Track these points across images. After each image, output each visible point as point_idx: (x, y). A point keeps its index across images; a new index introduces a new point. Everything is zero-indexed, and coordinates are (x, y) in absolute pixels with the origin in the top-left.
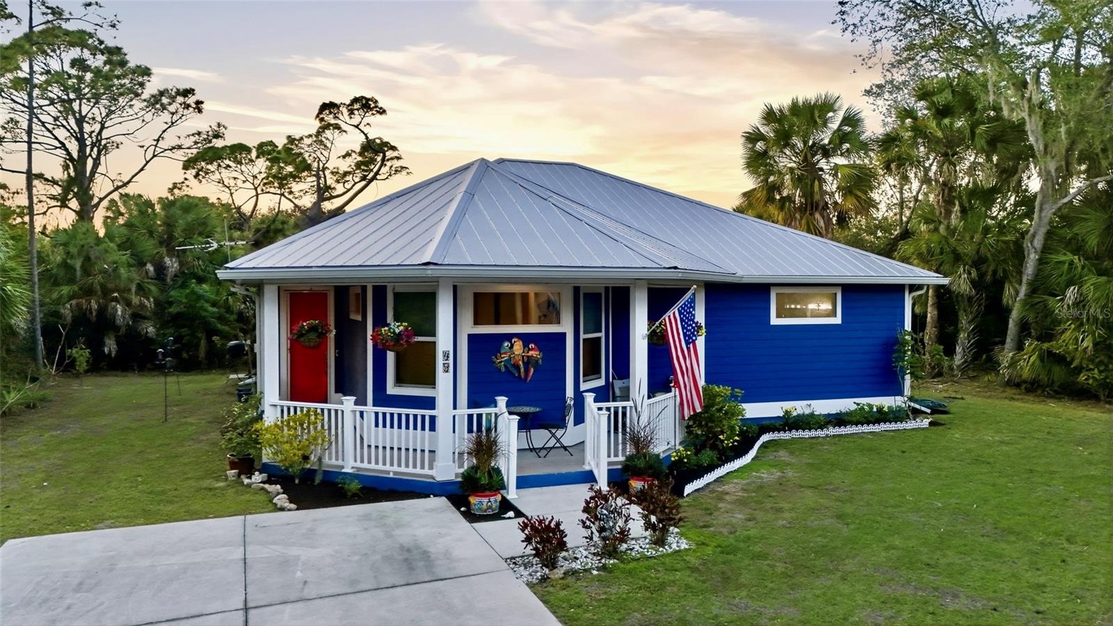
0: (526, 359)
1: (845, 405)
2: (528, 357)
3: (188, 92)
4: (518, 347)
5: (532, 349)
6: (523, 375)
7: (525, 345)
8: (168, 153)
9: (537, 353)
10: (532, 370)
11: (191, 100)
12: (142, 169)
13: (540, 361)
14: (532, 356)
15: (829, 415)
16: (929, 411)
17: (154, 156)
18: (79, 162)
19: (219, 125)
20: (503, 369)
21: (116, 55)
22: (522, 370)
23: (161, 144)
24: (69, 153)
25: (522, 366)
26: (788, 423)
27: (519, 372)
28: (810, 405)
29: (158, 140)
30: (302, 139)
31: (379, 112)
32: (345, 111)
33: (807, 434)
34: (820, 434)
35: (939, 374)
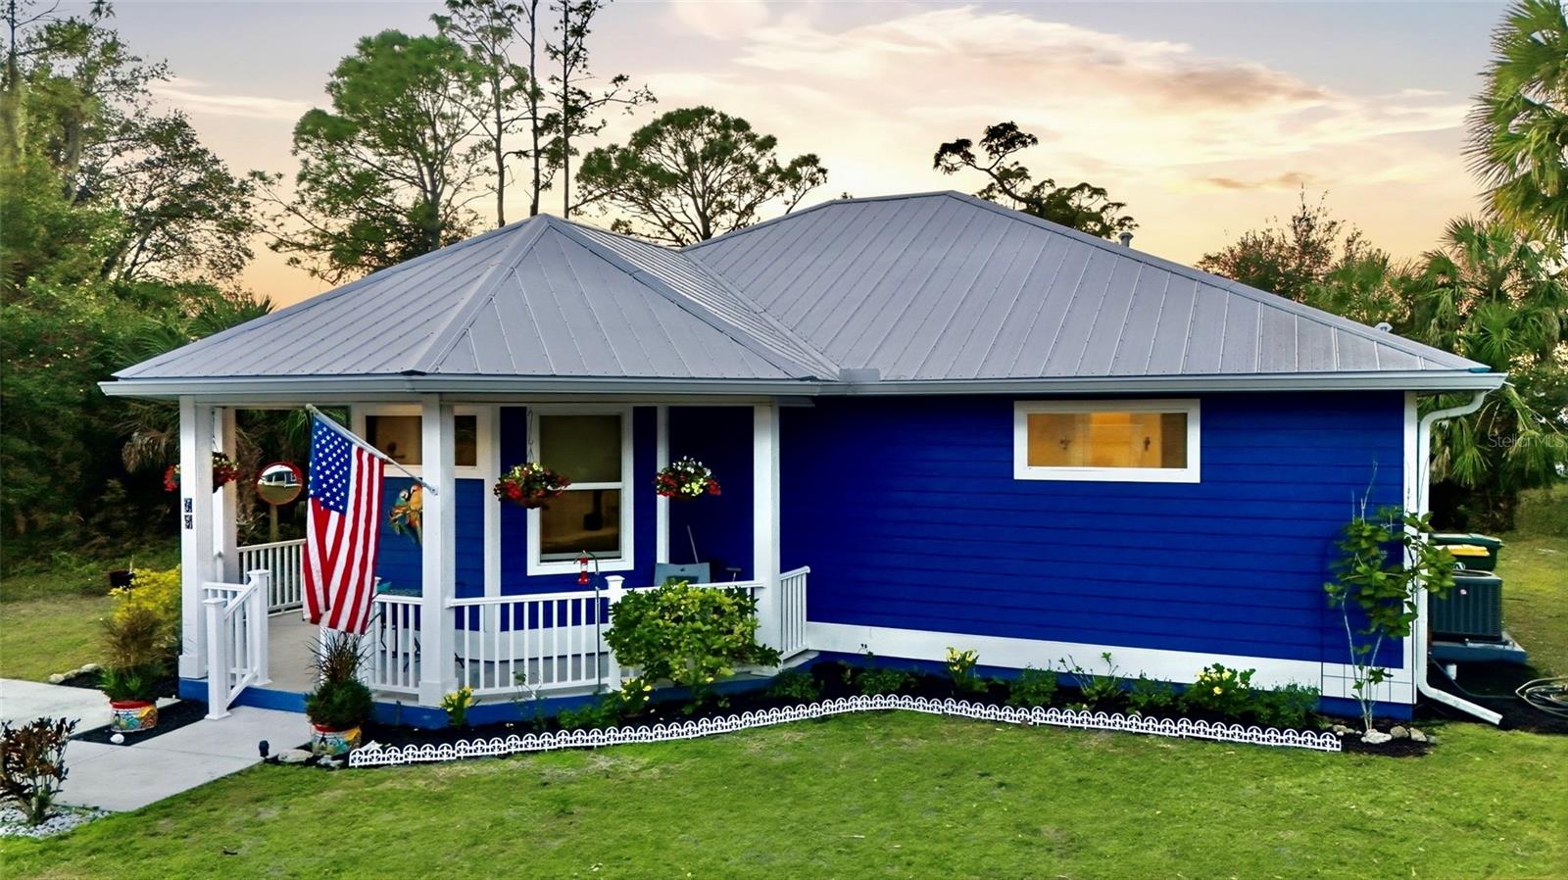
4: (417, 498)
16: (1495, 717)
20: (398, 532)
25: (419, 528)
27: (417, 536)
31: (1024, 144)
32: (978, 151)
33: (978, 711)
34: (1009, 716)
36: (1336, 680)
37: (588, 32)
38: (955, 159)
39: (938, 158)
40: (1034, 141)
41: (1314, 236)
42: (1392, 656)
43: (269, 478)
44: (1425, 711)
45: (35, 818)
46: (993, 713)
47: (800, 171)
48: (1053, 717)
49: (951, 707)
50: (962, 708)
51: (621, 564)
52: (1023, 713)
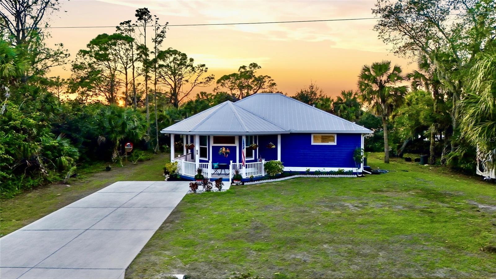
0: (226, 152)
1: (336, 169)
3: (204, 65)
4: (224, 149)
7: (226, 149)
8: (198, 85)
9: (229, 151)
10: (228, 155)
11: (204, 68)
12: (191, 90)
13: (229, 153)
16: (371, 173)
17: (194, 86)
18: (175, 90)
20: (220, 154)
21: (184, 56)
23: (197, 82)
26: (308, 173)
27: (224, 155)
29: (195, 81)
31: (258, 68)
32: (247, 68)
33: (312, 176)
34: (316, 176)
35: (434, 164)
36: (354, 170)
37: (165, 37)
38: (243, 70)
39: (240, 70)
40: (260, 67)
41: (314, 90)
42: (359, 167)
44: (363, 173)
45: (220, 190)
46: (314, 176)
47: (201, 68)
48: (322, 176)
49: (308, 176)
50: (310, 176)
51: (253, 159)
52: (318, 176)
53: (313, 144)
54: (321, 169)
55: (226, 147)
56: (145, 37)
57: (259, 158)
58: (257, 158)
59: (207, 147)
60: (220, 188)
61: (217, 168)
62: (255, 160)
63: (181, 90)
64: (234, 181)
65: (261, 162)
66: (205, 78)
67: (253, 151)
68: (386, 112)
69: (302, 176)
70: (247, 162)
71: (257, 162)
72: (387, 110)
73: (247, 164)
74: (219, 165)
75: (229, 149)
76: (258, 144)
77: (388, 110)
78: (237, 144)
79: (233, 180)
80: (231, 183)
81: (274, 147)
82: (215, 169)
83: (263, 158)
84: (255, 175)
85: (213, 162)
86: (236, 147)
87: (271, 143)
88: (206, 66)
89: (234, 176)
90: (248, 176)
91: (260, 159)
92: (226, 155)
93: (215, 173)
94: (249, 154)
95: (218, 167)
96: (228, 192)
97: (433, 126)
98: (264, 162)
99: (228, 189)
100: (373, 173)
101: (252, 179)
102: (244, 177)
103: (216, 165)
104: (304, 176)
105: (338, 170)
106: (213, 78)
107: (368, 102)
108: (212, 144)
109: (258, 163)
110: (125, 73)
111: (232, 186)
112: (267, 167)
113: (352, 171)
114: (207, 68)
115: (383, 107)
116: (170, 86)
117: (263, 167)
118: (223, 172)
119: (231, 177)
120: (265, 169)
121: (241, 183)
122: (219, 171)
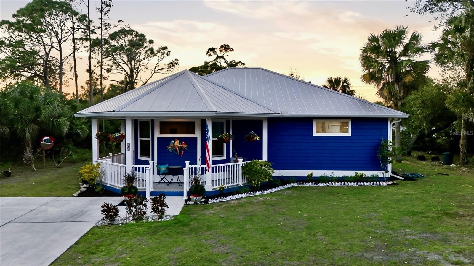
0: (180, 148)
1: (351, 173)
2: (181, 147)
3: (165, 48)
4: (177, 143)
5: (183, 144)
6: (179, 154)
7: (180, 142)
8: (159, 71)
9: (185, 145)
10: (183, 152)
11: (166, 51)
12: (151, 77)
13: (186, 148)
14: (182, 146)
15: (339, 177)
16: (403, 179)
17: (155, 72)
18: (131, 76)
19: (176, 60)
20: (171, 151)
21: (142, 37)
22: (178, 152)
23: (157, 68)
24: (127, 73)
25: (178, 150)
26: (310, 179)
27: (177, 152)
28: (333, 173)
30: (209, 62)
31: (230, 50)
32: (217, 51)
33: (317, 184)
34: (324, 185)
35: (467, 163)
37: (113, 6)
38: (212, 53)
39: (208, 52)
40: (233, 50)
42: (386, 170)
43: (45, 141)
44: (393, 178)
45: (161, 217)
46: (320, 184)
47: (163, 51)
48: (333, 184)
49: (311, 184)
50: (314, 184)
51: (224, 158)
52: (327, 184)
53: (315, 134)
54: (328, 173)
55: (180, 140)
56: (88, 7)
57: (233, 156)
58: (231, 156)
59: (150, 139)
60: (161, 213)
61: (165, 174)
62: (228, 160)
63: (139, 78)
64: (191, 197)
65: (237, 163)
66: (168, 64)
67: (225, 145)
68: (402, 94)
69: (301, 184)
70: (214, 162)
71: (230, 163)
72: (402, 92)
73: (215, 166)
74: (168, 169)
75: (186, 143)
76: (231, 134)
77: (404, 92)
78: (198, 135)
79: (189, 194)
80: (186, 201)
81: (258, 138)
82: (162, 174)
83: (239, 156)
84: (228, 185)
85: (159, 163)
86: (196, 139)
87: (253, 133)
88: (169, 49)
89: (192, 186)
90: (215, 187)
91: (235, 159)
92: (180, 152)
93: (162, 181)
94: (217, 151)
95: (167, 172)
96: (176, 220)
97: (472, 112)
98: (241, 162)
99: (178, 213)
100: (407, 178)
101: (221, 193)
102: (208, 188)
103: (163, 168)
104: (304, 184)
105: (355, 175)
106: (177, 64)
107: (375, 83)
108: (157, 135)
109: (233, 164)
110: (59, 49)
111: (186, 205)
112: (246, 170)
113: (377, 175)
114: (169, 52)
115: (398, 89)
116: (125, 73)
117: (240, 172)
118: (175, 180)
119: (186, 188)
120: (244, 174)
121: (203, 200)
122: (169, 178)
